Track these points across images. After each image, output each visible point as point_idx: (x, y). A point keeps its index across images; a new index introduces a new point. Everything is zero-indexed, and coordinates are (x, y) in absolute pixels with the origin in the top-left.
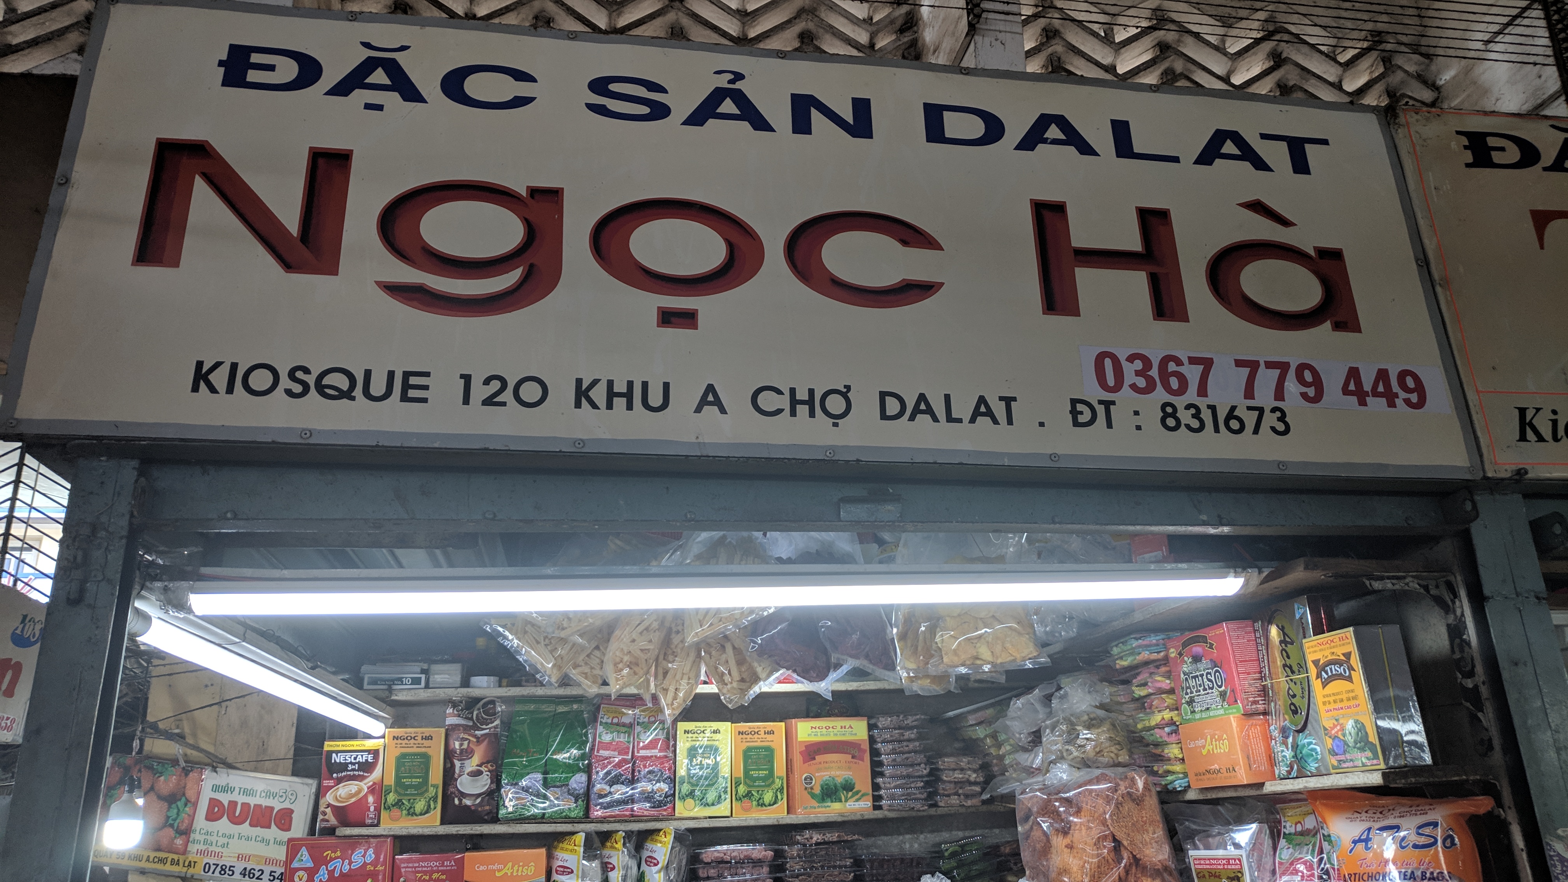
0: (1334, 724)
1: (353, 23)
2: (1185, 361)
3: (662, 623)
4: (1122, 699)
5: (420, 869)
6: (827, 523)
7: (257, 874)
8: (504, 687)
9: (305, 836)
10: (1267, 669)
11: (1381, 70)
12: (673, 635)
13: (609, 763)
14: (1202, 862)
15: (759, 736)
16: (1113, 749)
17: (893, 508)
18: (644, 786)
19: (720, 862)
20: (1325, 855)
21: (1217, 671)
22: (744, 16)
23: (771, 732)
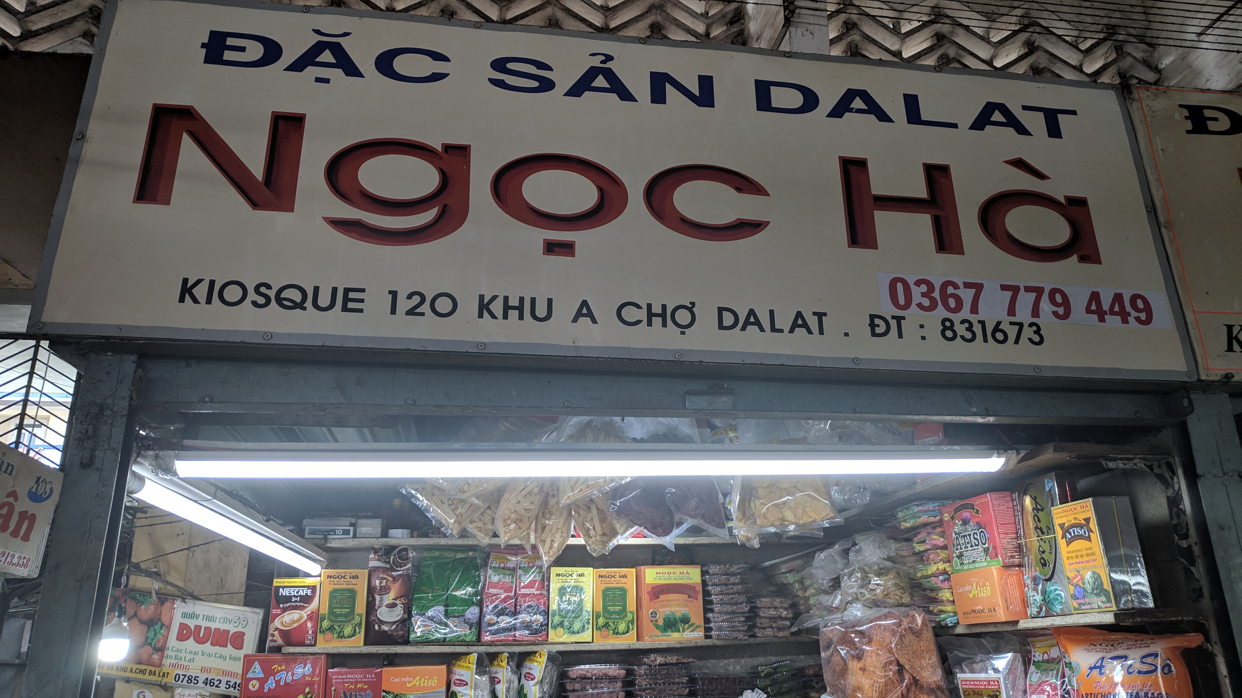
0: (1075, 575)
1: (306, 14)
2: (961, 285)
3: (541, 489)
4: (905, 553)
5: (347, 680)
6: (675, 411)
7: (216, 683)
8: (414, 537)
9: (254, 653)
10: (1022, 531)
11: (1114, 56)
12: (550, 499)
13: (497, 599)
14: (968, 683)
15: (615, 579)
16: (898, 592)
17: (727, 400)
18: (524, 617)
19: (584, 678)
20: (1066, 679)
21: (982, 532)
22: (606, 10)
23: (625, 576)
